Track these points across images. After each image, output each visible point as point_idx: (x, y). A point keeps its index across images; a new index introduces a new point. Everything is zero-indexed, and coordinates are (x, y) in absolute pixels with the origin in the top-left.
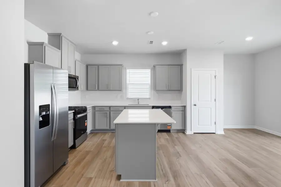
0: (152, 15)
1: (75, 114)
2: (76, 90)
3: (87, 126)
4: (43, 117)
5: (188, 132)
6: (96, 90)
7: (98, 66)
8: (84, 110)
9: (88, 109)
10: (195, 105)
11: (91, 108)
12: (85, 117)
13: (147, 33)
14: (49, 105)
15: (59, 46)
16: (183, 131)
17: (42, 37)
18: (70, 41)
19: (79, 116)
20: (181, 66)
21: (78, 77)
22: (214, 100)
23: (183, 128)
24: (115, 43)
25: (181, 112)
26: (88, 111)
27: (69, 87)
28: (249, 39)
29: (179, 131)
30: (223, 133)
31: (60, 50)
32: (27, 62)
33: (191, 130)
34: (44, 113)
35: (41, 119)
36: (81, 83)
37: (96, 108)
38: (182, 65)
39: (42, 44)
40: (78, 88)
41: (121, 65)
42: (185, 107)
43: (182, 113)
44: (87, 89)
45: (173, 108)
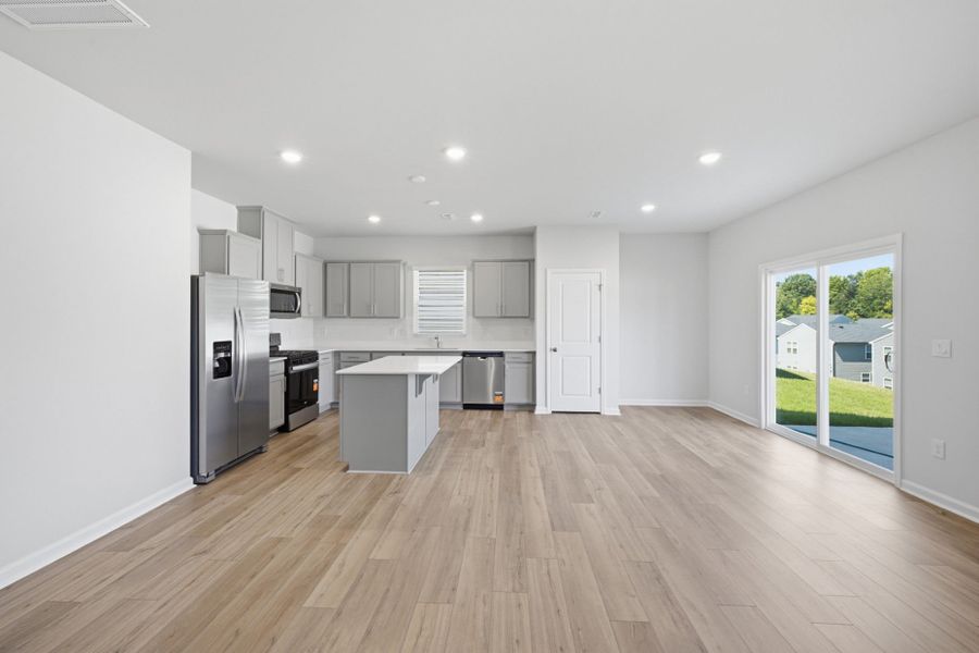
0: (414, 180)
1: (288, 364)
2: (295, 317)
3: (317, 391)
4: (219, 360)
5: (539, 410)
6: (344, 317)
7: (349, 263)
8: (312, 356)
9: (320, 357)
10: (555, 350)
11: (330, 356)
12: (314, 373)
13: (427, 202)
14: (230, 342)
15: (257, 233)
16: (531, 407)
17: (225, 217)
18: (283, 218)
19: (296, 368)
20: (531, 262)
21: (300, 289)
22: (597, 339)
23: (530, 401)
24: (374, 219)
25: (526, 365)
26: (320, 360)
27: (272, 311)
28: (648, 208)
29: (520, 407)
30: (617, 413)
31: (259, 238)
32: (196, 273)
33: (546, 405)
34: (222, 355)
35: (217, 365)
36: (309, 301)
37: (342, 354)
38: (534, 260)
39: (223, 232)
40: (299, 312)
41: (398, 262)
42: (534, 353)
43: (528, 368)
44: (325, 314)
45: (507, 356)
